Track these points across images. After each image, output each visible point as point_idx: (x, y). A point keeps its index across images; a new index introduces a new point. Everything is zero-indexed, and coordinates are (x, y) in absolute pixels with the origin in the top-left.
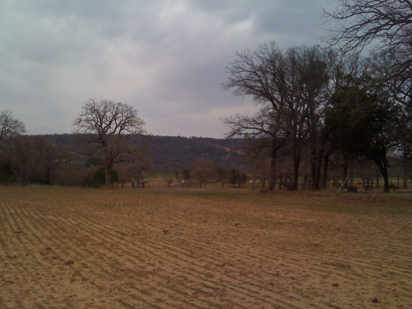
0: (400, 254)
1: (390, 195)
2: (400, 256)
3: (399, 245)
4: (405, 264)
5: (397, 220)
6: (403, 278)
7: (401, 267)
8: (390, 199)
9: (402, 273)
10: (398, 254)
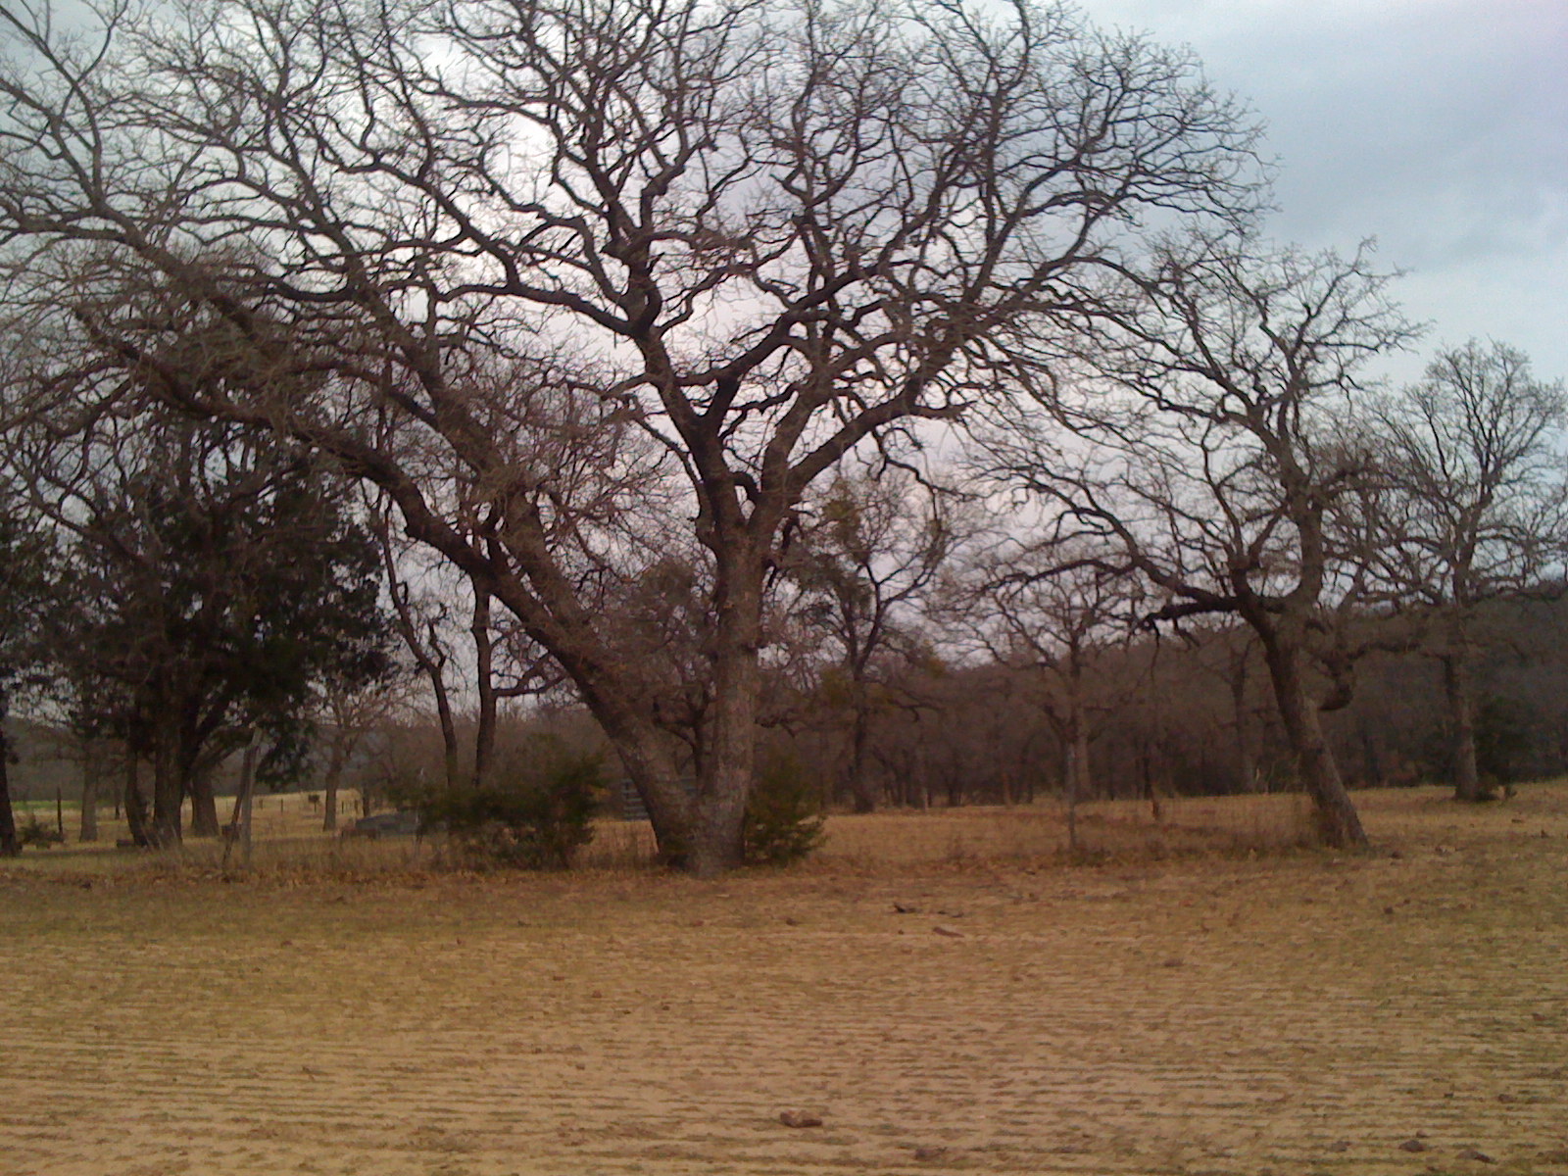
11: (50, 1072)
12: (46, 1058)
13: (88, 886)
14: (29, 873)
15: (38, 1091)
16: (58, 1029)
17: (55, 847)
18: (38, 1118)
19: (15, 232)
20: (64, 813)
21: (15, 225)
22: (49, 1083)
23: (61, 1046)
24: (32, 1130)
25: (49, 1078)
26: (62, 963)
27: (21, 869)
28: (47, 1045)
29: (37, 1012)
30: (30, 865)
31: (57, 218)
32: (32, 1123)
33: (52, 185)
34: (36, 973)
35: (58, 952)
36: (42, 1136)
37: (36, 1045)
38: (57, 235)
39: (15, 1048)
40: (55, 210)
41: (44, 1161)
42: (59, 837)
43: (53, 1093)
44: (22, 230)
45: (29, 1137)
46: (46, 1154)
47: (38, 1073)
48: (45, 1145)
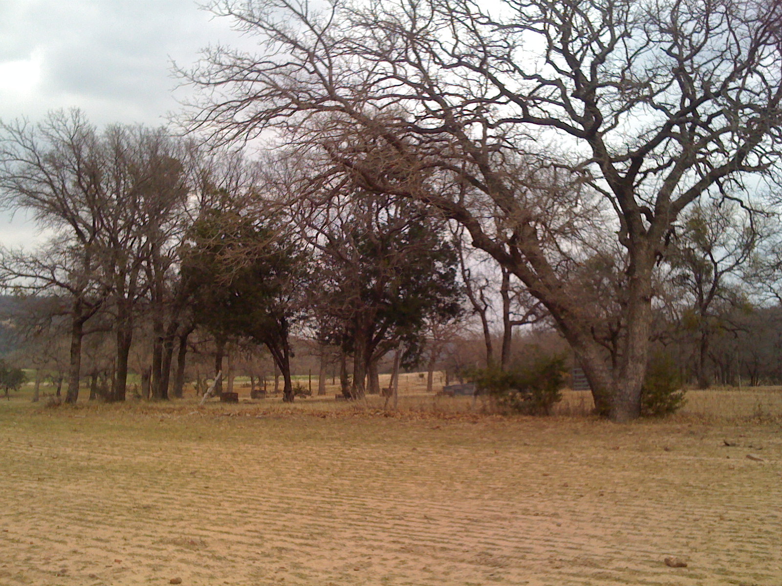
0: (297, 514)
1: (292, 405)
2: (298, 517)
3: (298, 496)
4: (303, 530)
5: (299, 451)
6: (298, 556)
7: (297, 537)
8: (292, 414)
9: (297, 548)
10: (294, 513)
11: (310, 512)
12: (308, 504)
13: (324, 417)
14: (299, 410)
15: (304, 521)
16: (313, 490)
17: (308, 398)
18: (305, 535)
19: (295, 110)
20: (312, 381)
21: (294, 106)
22: (309, 518)
23: (314, 498)
24: (302, 541)
25: (309, 515)
26: (314, 456)
27: (295, 408)
28: (308, 497)
29: (304, 480)
30: (299, 406)
31: (314, 102)
32: (302, 538)
33: (310, 86)
34: (303, 460)
35: (312, 450)
36: (306, 545)
37: (304, 497)
38: (314, 110)
39: (294, 499)
40: (312, 98)
41: (308, 557)
42: (309, 393)
43: (311, 522)
44: (298, 109)
45: (301, 544)
46: (308, 554)
47: (305, 512)
48: (308, 549)
